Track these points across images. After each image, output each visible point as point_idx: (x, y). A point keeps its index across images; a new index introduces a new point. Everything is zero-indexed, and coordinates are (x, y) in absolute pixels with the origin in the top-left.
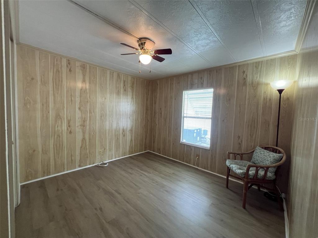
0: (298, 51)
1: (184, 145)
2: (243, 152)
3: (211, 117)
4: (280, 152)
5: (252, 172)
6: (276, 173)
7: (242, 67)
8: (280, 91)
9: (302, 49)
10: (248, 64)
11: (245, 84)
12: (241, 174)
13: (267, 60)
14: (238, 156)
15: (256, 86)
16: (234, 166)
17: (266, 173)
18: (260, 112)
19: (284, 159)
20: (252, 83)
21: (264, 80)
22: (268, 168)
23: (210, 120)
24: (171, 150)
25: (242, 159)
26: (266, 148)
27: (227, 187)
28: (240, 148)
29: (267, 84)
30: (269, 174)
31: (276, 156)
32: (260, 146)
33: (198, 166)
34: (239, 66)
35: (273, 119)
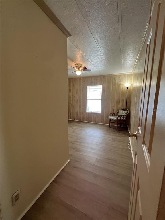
0: (133, 73)
1: (88, 113)
2: (115, 112)
3: (101, 99)
4: (127, 110)
5: (119, 118)
6: (126, 118)
7: (114, 77)
8: (127, 88)
9: (134, 72)
10: (116, 76)
11: (115, 84)
12: (116, 119)
13: (123, 75)
14: (114, 114)
15: (119, 85)
16: (113, 118)
17: (123, 118)
18: (121, 96)
19: (128, 112)
20: (118, 84)
21: (122, 83)
22: (124, 116)
23: (101, 100)
24: (81, 117)
25: (115, 115)
26: (123, 110)
27: (110, 127)
28: (113, 111)
29: (123, 85)
30: (124, 118)
31: (126, 112)
32: (121, 109)
33: (96, 122)
34: (113, 76)
35: (125, 98)
